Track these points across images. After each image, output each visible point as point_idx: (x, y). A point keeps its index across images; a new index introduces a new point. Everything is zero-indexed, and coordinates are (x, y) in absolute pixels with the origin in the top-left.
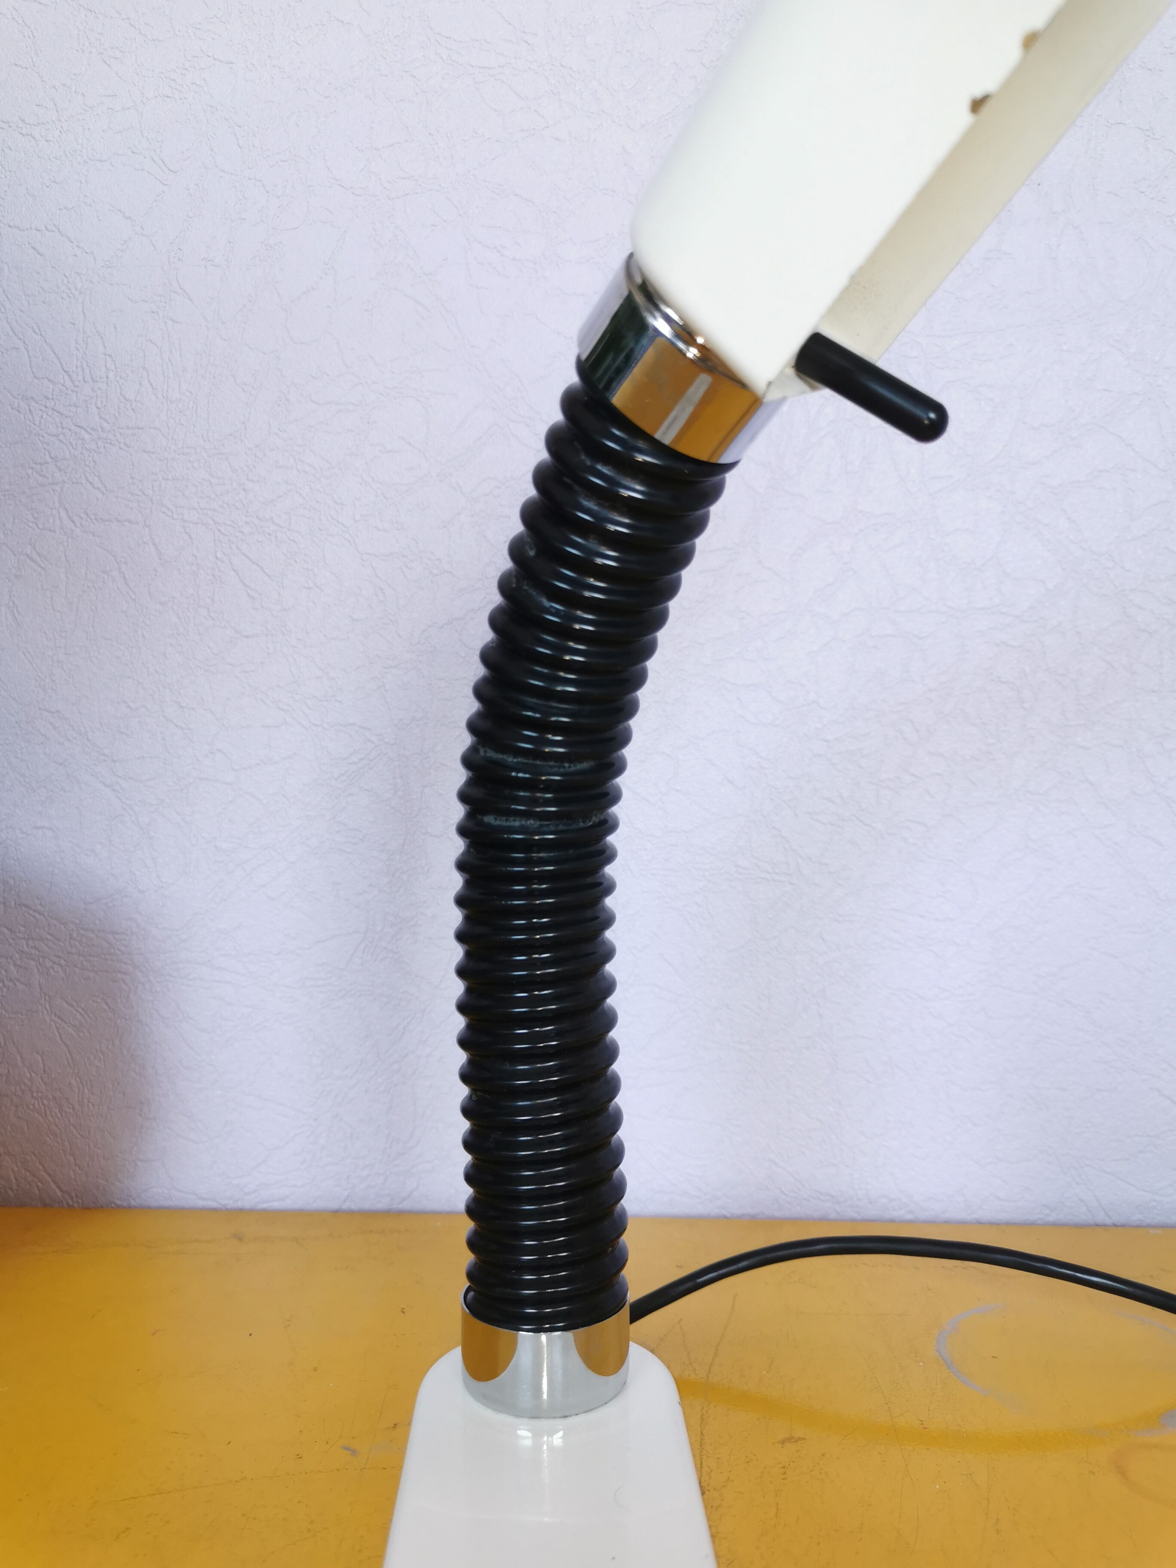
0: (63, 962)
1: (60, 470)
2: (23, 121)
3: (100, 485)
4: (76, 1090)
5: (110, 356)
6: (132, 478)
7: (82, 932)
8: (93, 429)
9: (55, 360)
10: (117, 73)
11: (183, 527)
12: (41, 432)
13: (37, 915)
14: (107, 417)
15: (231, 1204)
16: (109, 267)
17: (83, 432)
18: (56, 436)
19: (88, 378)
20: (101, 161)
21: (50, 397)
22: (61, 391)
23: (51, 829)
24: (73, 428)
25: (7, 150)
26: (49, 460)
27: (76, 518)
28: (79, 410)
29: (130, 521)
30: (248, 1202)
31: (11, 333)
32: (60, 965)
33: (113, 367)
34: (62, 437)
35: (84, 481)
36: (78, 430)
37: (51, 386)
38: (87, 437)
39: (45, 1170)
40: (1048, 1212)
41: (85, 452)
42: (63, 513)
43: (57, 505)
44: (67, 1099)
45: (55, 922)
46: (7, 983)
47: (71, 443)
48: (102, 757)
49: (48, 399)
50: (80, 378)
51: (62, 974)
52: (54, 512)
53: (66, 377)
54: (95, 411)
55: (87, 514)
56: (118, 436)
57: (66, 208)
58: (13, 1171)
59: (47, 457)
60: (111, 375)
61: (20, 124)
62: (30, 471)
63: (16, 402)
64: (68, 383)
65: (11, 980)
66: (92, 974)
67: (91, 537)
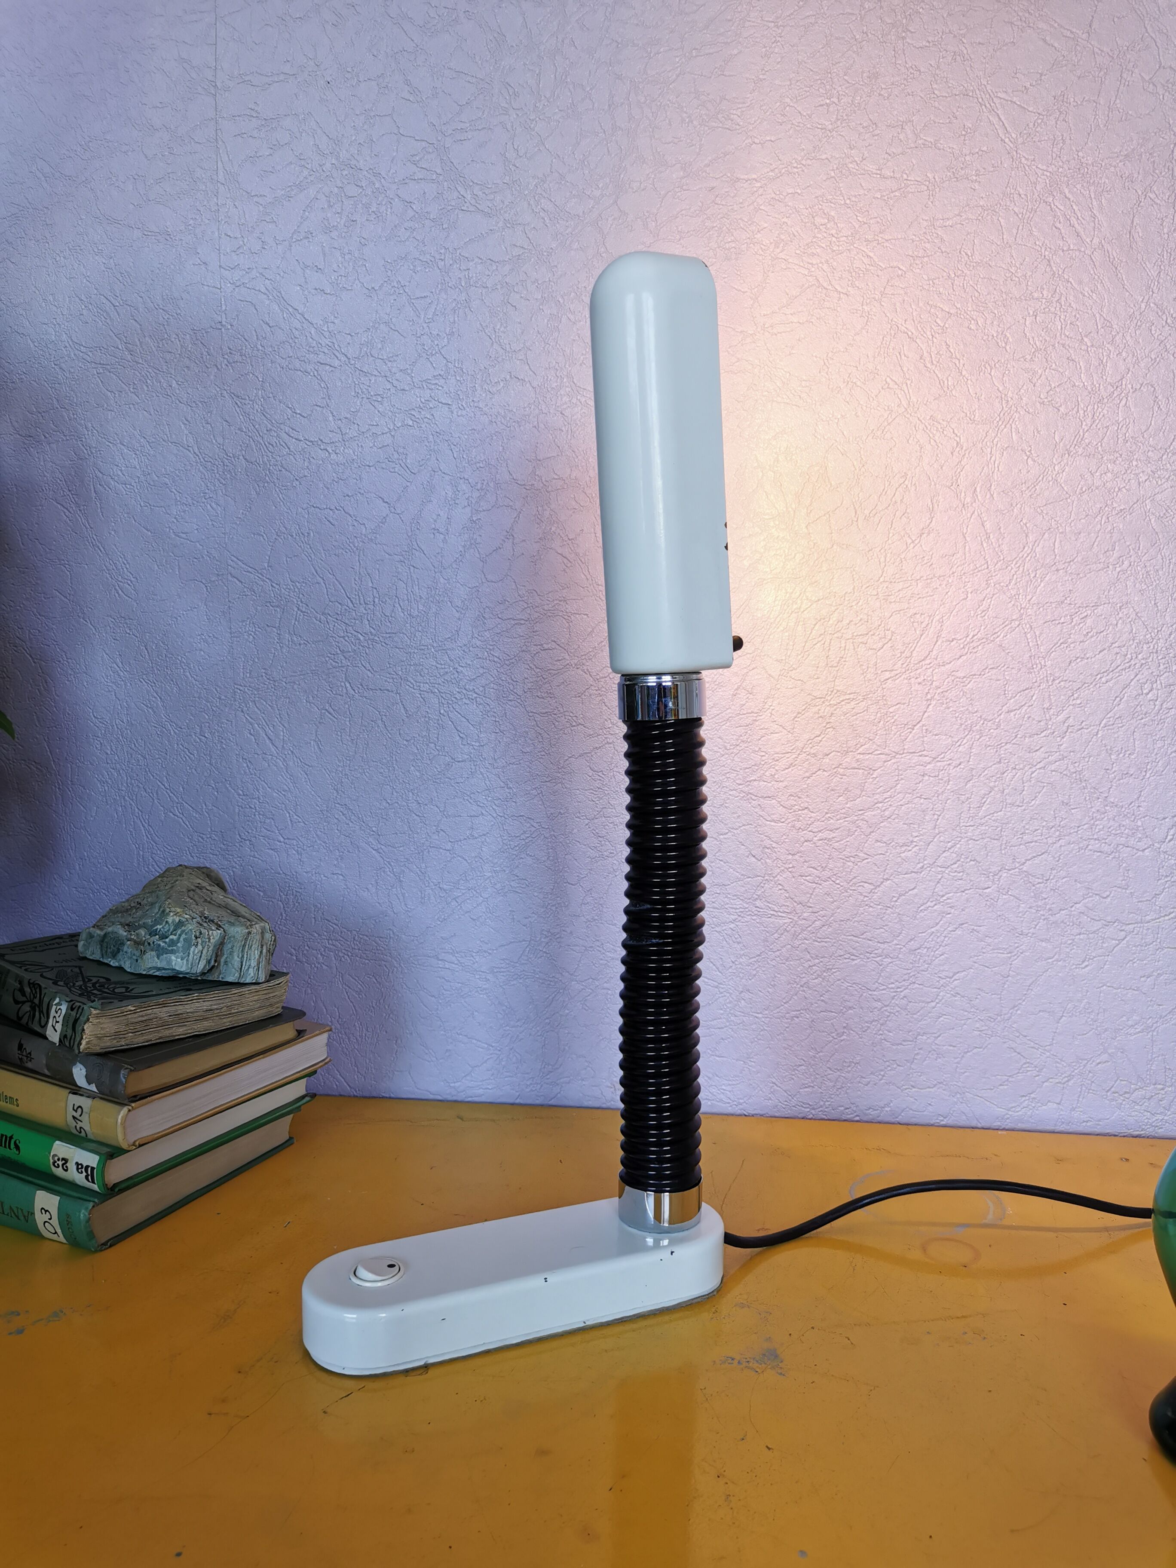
0: (350, 954)
1: (346, 658)
2: (321, 440)
3: (370, 668)
4: (358, 1028)
5: (376, 589)
6: (389, 664)
7: (361, 936)
8: (365, 633)
9: (342, 591)
10: (379, 411)
11: (420, 694)
12: (334, 635)
13: (335, 926)
14: (374, 627)
15: (450, 1098)
16: (374, 533)
17: (359, 635)
18: (343, 637)
19: (362, 602)
20: (369, 466)
21: (339, 613)
22: (346, 609)
23: (342, 875)
24: (353, 632)
25: (311, 459)
26: (339, 652)
27: (356, 689)
28: (357, 622)
29: (388, 690)
30: (461, 1097)
31: (315, 574)
32: (348, 955)
33: (377, 596)
34: (346, 638)
35: (360, 665)
36: (356, 633)
37: (340, 606)
38: (362, 638)
39: (340, 1075)
40: (942, 1118)
41: (360, 647)
42: (348, 685)
43: (344, 680)
44: (353, 1034)
45: (345, 930)
46: (317, 965)
47: (352, 642)
48: (372, 833)
49: (338, 614)
50: (358, 602)
51: (349, 961)
52: (343, 684)
53: (349, 601)
54: (367, 622)
55: (362, 685)
56: (381, 638)
57: (348, 496)
58: (321, 1075)
59: (338, 650)
60: (376, 600)
61: (320, 442)
62: (327, 659)
63: (319, 616)
64: (351, 605)
65: (319, 963)
66: (367, 961)
67: (365, 699)
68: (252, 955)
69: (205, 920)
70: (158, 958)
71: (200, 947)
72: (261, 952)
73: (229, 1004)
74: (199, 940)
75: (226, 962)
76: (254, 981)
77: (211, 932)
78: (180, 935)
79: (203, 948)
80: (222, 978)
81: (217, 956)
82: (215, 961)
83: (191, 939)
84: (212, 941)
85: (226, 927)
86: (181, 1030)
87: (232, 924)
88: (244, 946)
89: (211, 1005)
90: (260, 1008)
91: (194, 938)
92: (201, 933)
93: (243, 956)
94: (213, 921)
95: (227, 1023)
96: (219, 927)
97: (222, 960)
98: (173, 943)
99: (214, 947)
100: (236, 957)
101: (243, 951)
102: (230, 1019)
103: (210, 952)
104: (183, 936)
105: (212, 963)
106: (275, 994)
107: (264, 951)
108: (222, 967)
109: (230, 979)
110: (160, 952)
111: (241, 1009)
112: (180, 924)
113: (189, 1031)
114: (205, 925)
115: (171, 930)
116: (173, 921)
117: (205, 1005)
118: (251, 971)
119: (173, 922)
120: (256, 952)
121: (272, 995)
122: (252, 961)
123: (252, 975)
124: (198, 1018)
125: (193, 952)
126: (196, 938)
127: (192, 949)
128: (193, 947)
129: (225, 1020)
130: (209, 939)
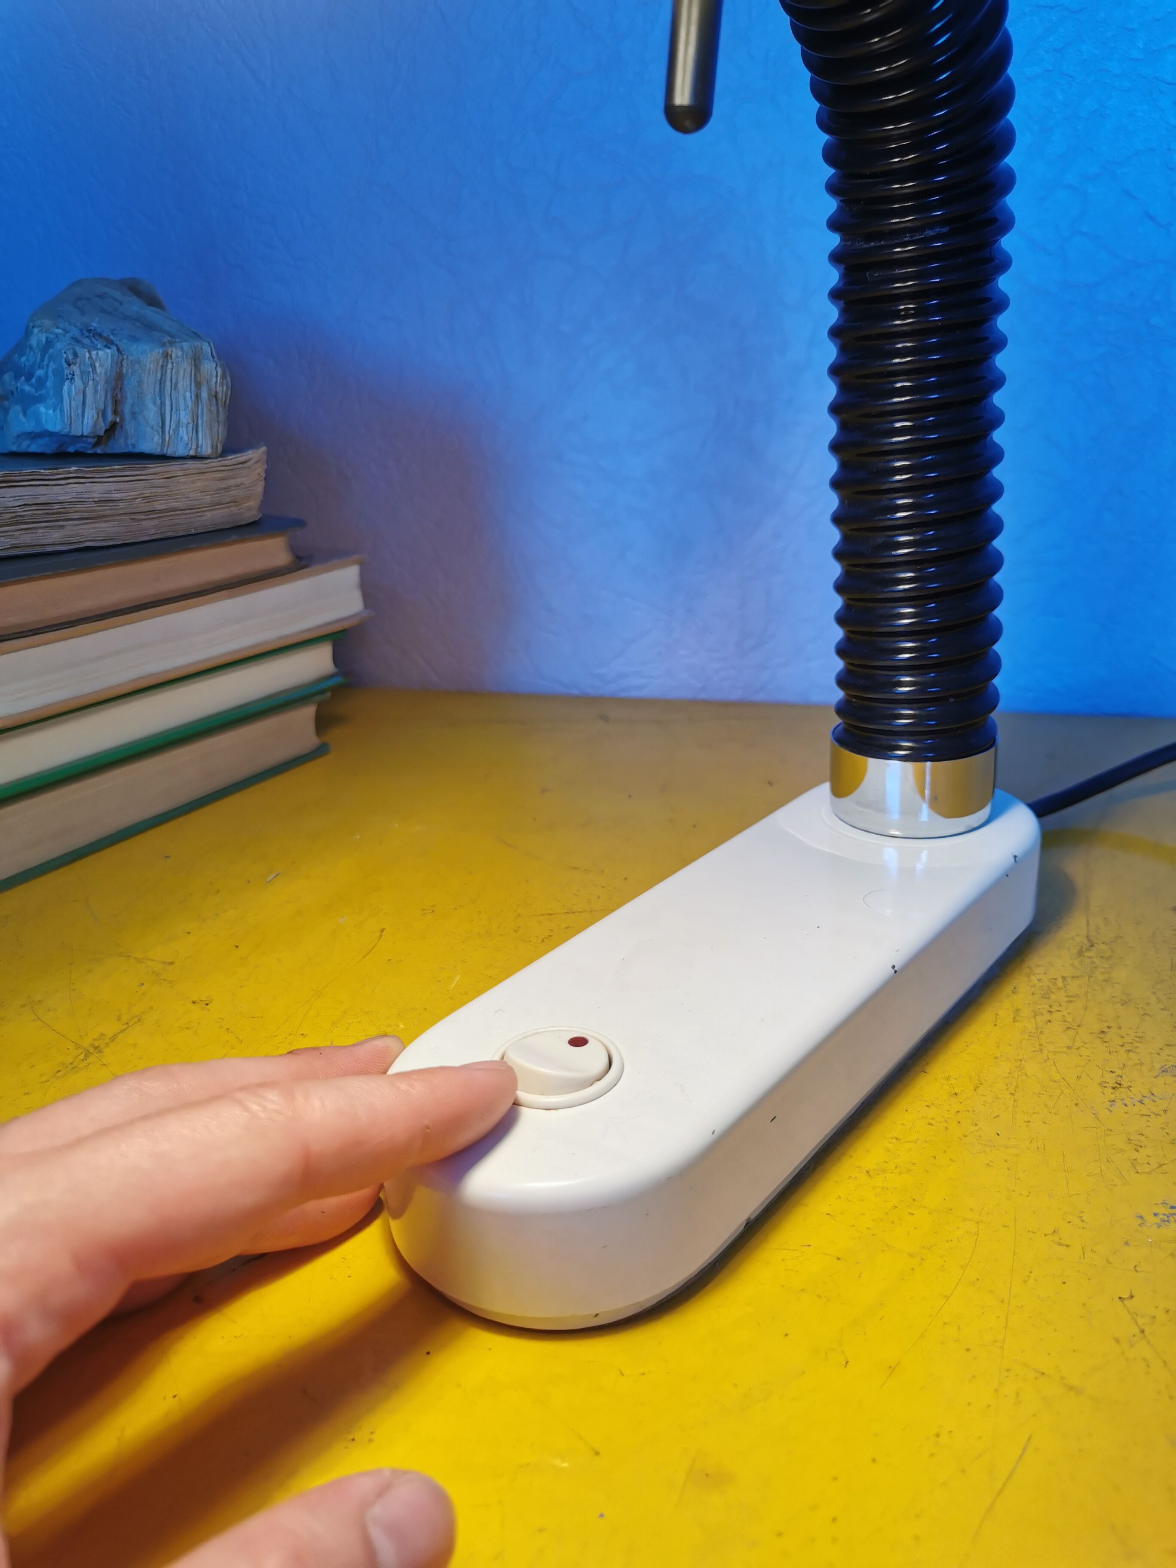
15: (595, 691)
23: (394, 320)
30: (611, 688)
45: (408, 419)
68: (181, 401)
69: (87, 334)
70: (25, 414)
71: (78, 381)
72: (198, 397)
73: (147, 493)
74: (76, 369)
75: (133, 414)
76: (192, 453)
77: (94, 353)
78: (48, 366)
79: (85, 385)
80: (133, 446)
81: (116, 403)
82: (115, 412)
83: (62, 367)
84: (98, 370)
85: (123, 344)
86: (56, 536)
87: (134, 339)
88: (162, 382)
89: (109, 492)
90: (215, 505)
91: (65, 365)
92: (75, 355)
93: (163, 404)
94: (100, 335)
95: (150, 528)
96: (109, 343)
97: (127, 409)
98: (41, 383)
99: (106, 382)
100: (150, 405)
101: (161, 393)
102: (156, 522)
103: (101, 394)
104: (52, 366)
105: (110, 417)
106: (238, 481)
107: (204, 394)
108: (130, 426)
109: (146, 447)
110: (28, 402)
111: (174, 504)
112: (49, 344)
113: (72, 539)
114: (86, 341)
115: (38, 360)
116: (39, 342)
117: (97, 490)
118: (183, 431)
119: (38, 345)
120: (188, 394)
121: (232, 482)
122: (182, 413)
123: (186, 438)
124: (85, 515)
125: (69, 394)
126: (69, 365)
127: (65, 388)
128: (67, 383)
129: (145, 524)
130: (93, 366)
